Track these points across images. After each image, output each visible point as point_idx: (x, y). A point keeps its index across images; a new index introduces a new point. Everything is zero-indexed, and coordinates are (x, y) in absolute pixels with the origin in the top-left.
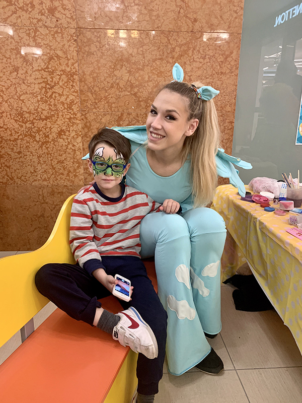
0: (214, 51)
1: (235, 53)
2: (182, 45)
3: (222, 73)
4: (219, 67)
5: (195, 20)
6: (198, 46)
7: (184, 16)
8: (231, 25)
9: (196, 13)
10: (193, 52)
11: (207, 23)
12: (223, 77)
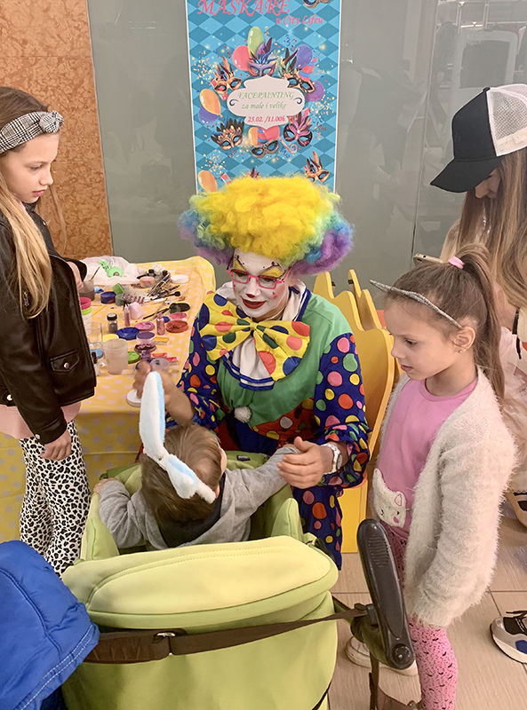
0: (58, 81)
1: (86, 82)
2: (13, 75)
3: (73, 109)
4: (68, 102)
5: (25, 42)
6: (35, 74)
7: (9, 37)
8: (74, 46)
9: (24, 33)
10: (29, 82)
11: (41, 44)
12: (77, 115)
